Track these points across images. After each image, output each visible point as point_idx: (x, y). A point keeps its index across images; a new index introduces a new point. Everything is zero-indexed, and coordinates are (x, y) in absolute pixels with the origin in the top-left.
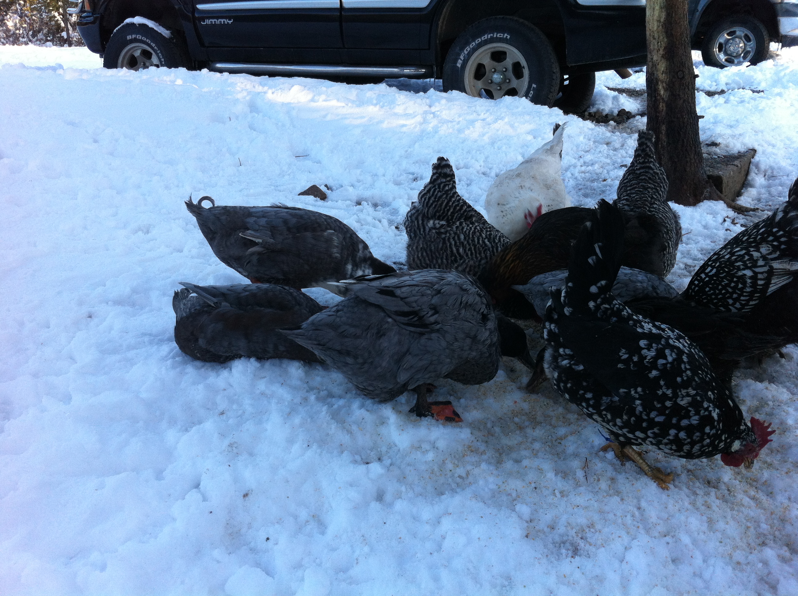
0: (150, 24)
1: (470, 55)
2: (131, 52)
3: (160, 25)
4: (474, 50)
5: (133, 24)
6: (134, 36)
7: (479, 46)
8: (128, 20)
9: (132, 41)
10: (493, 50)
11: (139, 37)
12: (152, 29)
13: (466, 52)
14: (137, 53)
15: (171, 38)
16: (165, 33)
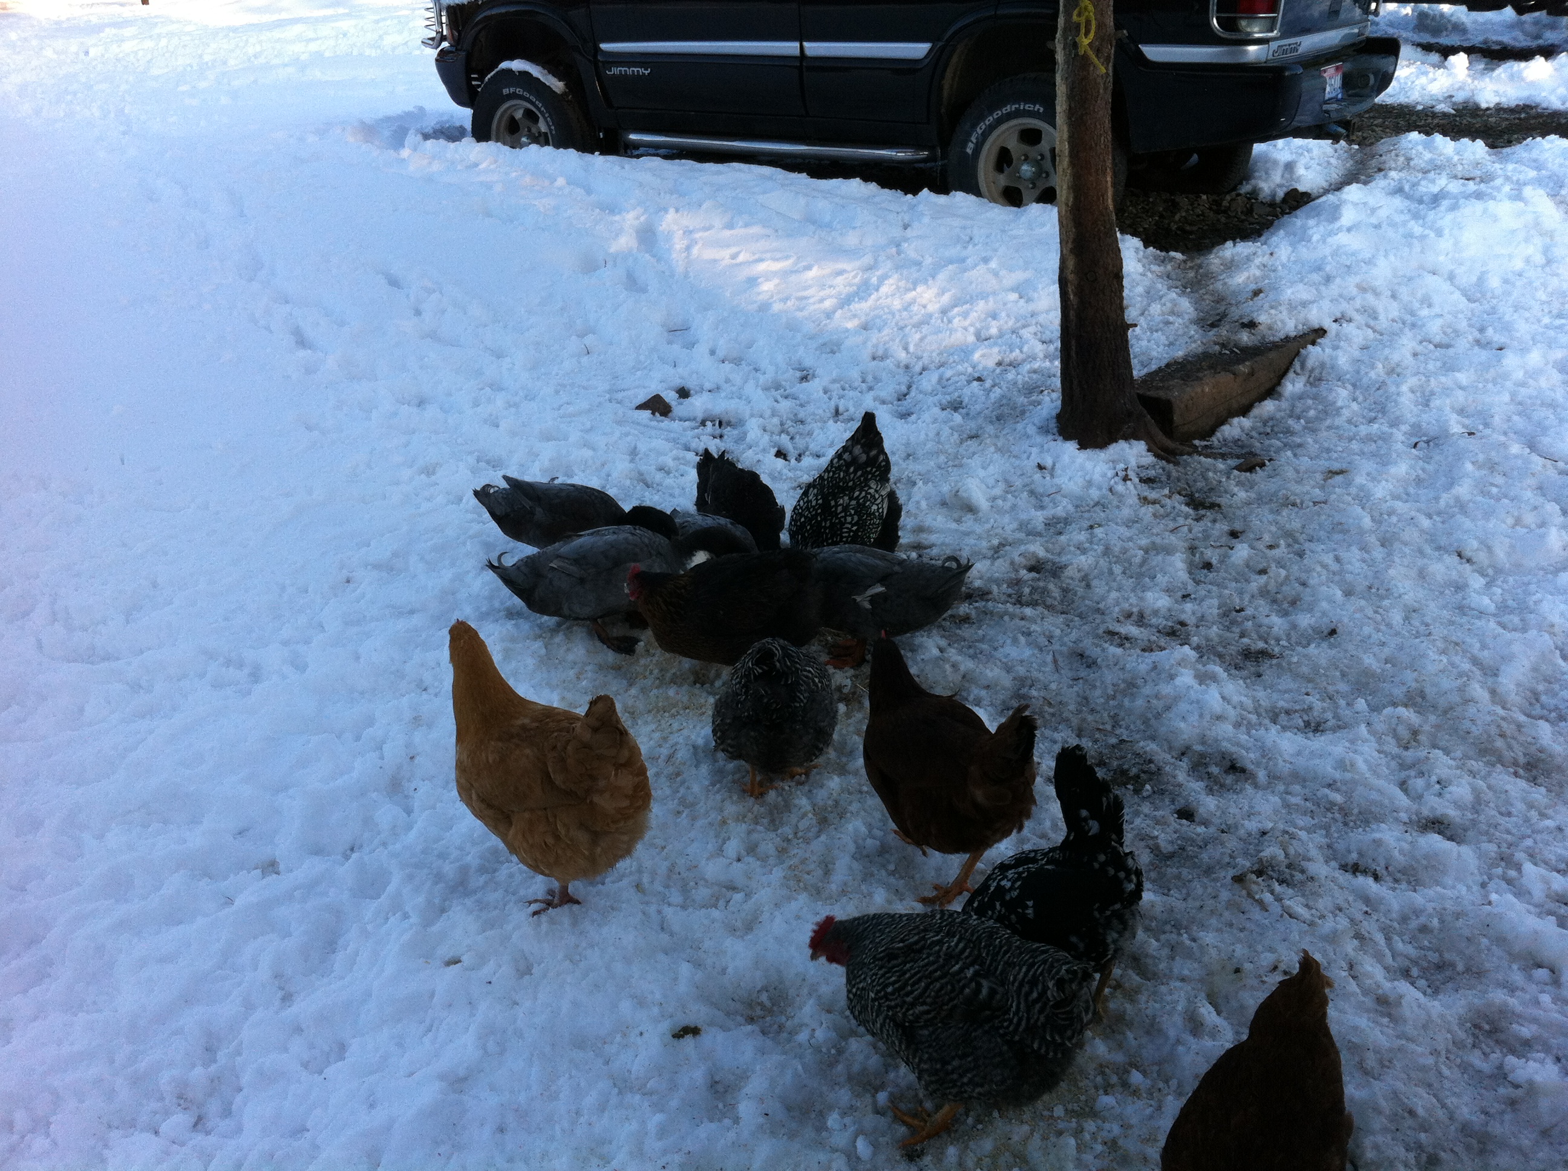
0: (535, 71)
1: (985, 135)
2: (509, 112)
3: (549, 72)
4: (992, 128)
5: (509, 71)
6: (512, 90)
7: (999, 122)
8: (505, 65)
9: (510, 97)
10: (1023, 127)
11: (519, 91)
12: (538, 79)
13: (980, 131)
14: (519, 115)
15: (564, 94)
16: (557, 85)
